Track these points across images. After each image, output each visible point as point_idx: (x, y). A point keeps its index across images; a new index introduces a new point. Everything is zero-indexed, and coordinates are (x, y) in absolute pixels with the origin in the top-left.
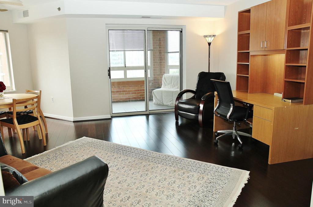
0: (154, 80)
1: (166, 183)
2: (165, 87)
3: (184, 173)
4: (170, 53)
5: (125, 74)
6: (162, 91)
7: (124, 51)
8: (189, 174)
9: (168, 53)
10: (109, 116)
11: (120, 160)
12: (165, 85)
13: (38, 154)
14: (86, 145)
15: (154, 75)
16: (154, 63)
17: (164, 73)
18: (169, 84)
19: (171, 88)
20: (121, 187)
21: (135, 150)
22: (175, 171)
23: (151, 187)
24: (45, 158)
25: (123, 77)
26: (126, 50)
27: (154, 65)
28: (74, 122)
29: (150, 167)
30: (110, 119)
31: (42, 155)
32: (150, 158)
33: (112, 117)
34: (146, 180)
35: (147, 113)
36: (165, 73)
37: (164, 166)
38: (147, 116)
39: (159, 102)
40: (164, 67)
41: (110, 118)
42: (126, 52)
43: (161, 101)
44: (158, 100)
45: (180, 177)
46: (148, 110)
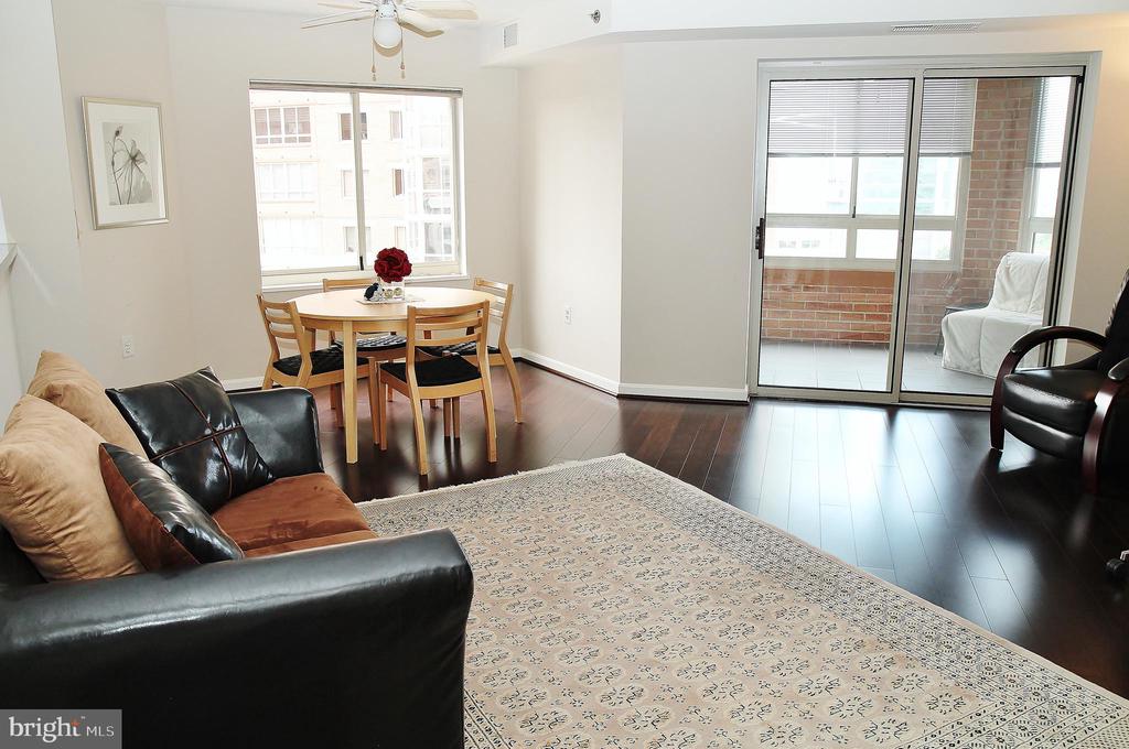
0: (966, 273)
1: (796, 680)
2: (1003, 306)
3: (891, 662)
4: (1048, 165)
5: (851, 243)
6: (981, 322)
7: (856, 155)
8: (911, 671)
9: (1039, 165)
10: (741, 394)
11: (690, 556)
12: (1006, 298)
13: (459, 486)
14: (609, 484)
15: (968, 253)
16: (972, 204)
17: (1012, 247)
18: (1019, 296)
19: (1026, 312)
20: (634, 652)
21: (761, 532)
22: (859, 645)
23: (733, 679)
24: (469, 501)
25: (843, 255)
26: (862, 151)
27: (971, 214)
28: (620, 397)
29: (774, 608)
30: (746, 405)
31: (466, 491)
32: (797, 572)
33: (754, 398)
34: (729, 651)
35: (893, 400)
36: (1015, 250)
37: (832, 615)
38: (892, 411)
39: (964, 364)
40: (1014, 225)
41: (745, 398)
42: (860, 159)
43: (972, 359)
44: (961, 352)
45: (867, 673)
46: (896, 390)
